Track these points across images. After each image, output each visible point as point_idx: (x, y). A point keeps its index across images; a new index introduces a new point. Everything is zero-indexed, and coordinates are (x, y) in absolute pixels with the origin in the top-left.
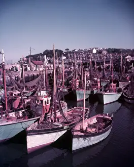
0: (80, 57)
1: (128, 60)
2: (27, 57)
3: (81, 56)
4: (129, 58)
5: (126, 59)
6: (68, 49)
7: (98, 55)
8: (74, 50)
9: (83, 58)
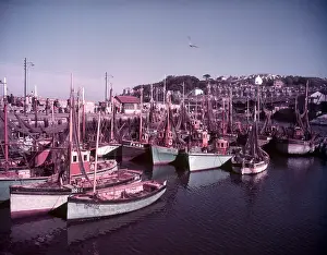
0: (229, 92)
1: (315, 101)
2: (136, 89)
3: (231, 89)
4: (318, 96)
5: (313, 98)
6: (207, 76)
7: (264, 89)
8: (220, 78)
9: (234, 93)
